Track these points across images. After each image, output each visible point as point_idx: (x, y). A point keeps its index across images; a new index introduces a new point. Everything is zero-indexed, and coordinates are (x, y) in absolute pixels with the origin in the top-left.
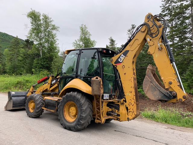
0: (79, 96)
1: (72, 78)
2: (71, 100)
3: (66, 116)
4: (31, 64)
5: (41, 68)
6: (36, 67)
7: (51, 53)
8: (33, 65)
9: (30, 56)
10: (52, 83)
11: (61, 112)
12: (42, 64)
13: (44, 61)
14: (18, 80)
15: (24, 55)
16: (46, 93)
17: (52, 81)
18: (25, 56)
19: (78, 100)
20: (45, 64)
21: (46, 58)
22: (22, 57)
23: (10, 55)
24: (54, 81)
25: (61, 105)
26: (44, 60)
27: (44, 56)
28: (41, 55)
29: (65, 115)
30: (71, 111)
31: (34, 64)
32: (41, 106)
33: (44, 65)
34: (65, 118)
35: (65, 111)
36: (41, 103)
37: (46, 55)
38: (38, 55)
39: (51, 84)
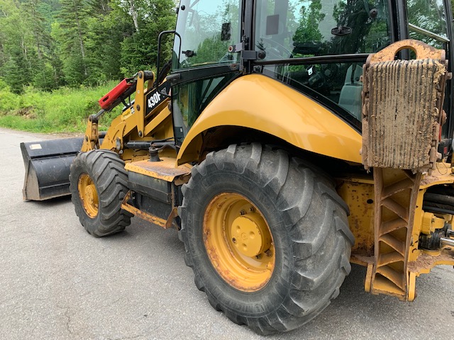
0: (274, 171)
1: (228, 76)
2: (231, 190)
3: (216, 256)
4: (116, 55)
5: (140, 63)
6: (130, 63)
7: (161, 18)
8: (120, 57)
9: (110, 33)
10: (150, 105)
11: (193, 236)
12: (141, 52)
13: (147, 44)
14: (90, 99)
15: (97, 34)
16: (134, 143)
17: (148, 96)
18: (100, 36)
19: (271, 193)
20: (148, 50)
21: (150, 35)
22: (94, 40)
23: (65, 37)
24: (156, 98)
25: (189, 208)
26: (147, 40)
27: (145, 30)
28: (136, 26)
29: (213, 250)
30: (235, 232)
31: (122, 54)
32: (118, 199)
33: (147, 53)
34: (215, 264)
35: (208, 230)
36: (118, 187)
37: (148, 26)
38: (129, 28)
39: (147, 109)
